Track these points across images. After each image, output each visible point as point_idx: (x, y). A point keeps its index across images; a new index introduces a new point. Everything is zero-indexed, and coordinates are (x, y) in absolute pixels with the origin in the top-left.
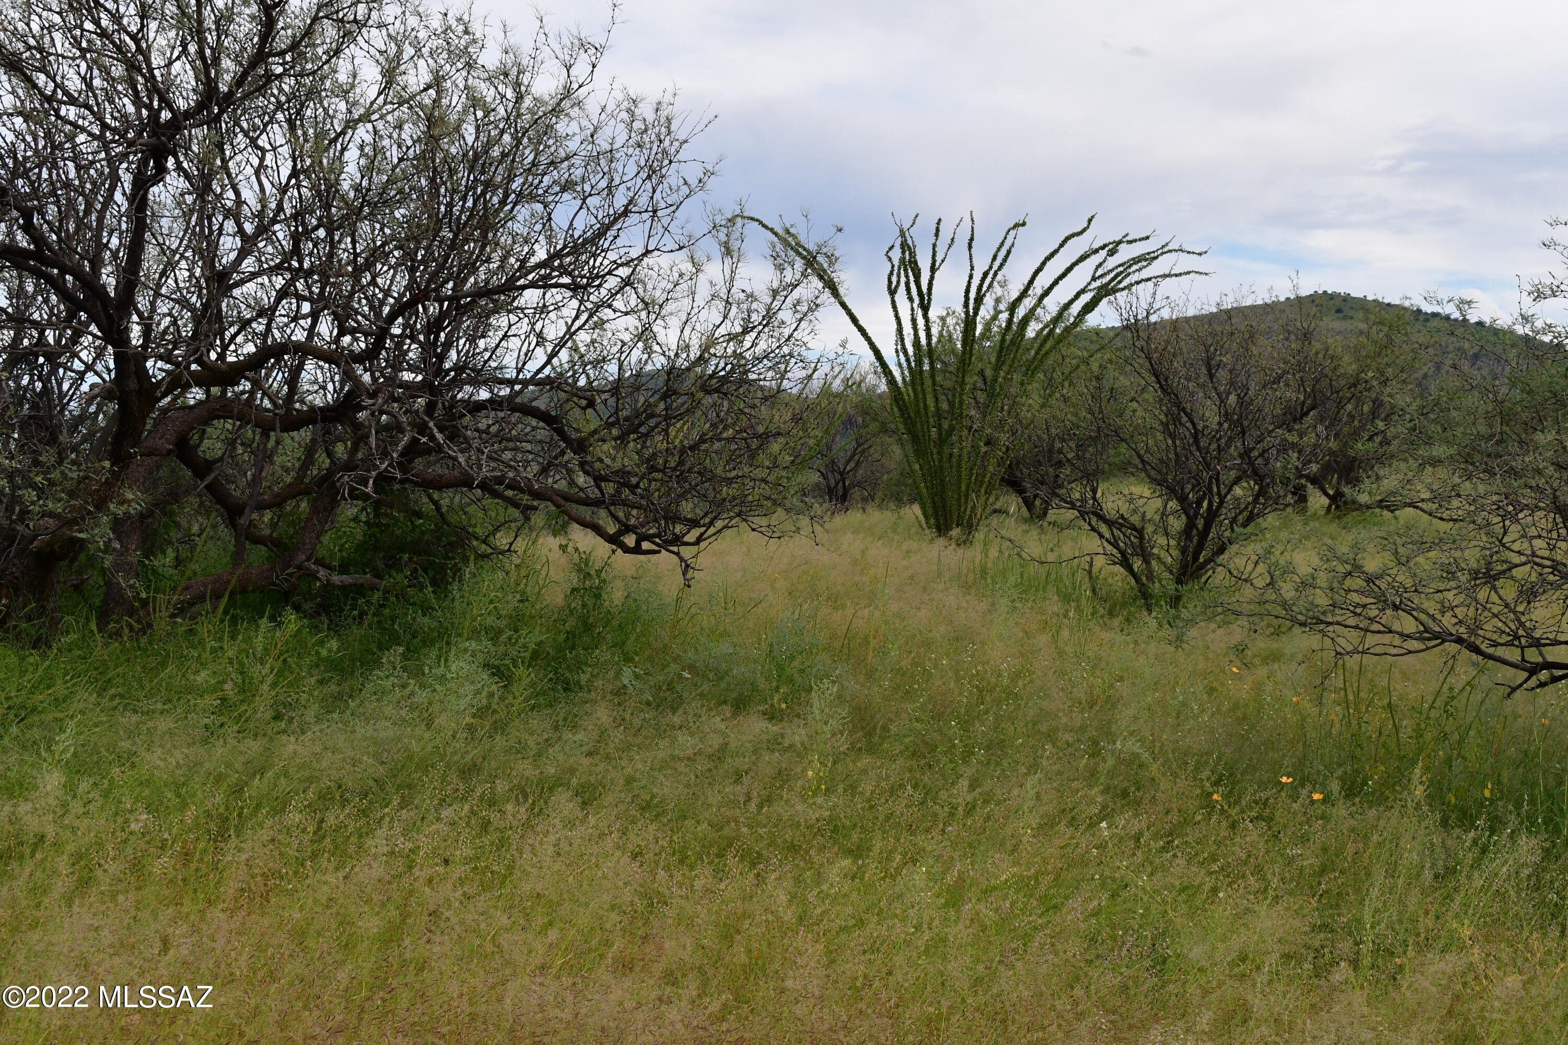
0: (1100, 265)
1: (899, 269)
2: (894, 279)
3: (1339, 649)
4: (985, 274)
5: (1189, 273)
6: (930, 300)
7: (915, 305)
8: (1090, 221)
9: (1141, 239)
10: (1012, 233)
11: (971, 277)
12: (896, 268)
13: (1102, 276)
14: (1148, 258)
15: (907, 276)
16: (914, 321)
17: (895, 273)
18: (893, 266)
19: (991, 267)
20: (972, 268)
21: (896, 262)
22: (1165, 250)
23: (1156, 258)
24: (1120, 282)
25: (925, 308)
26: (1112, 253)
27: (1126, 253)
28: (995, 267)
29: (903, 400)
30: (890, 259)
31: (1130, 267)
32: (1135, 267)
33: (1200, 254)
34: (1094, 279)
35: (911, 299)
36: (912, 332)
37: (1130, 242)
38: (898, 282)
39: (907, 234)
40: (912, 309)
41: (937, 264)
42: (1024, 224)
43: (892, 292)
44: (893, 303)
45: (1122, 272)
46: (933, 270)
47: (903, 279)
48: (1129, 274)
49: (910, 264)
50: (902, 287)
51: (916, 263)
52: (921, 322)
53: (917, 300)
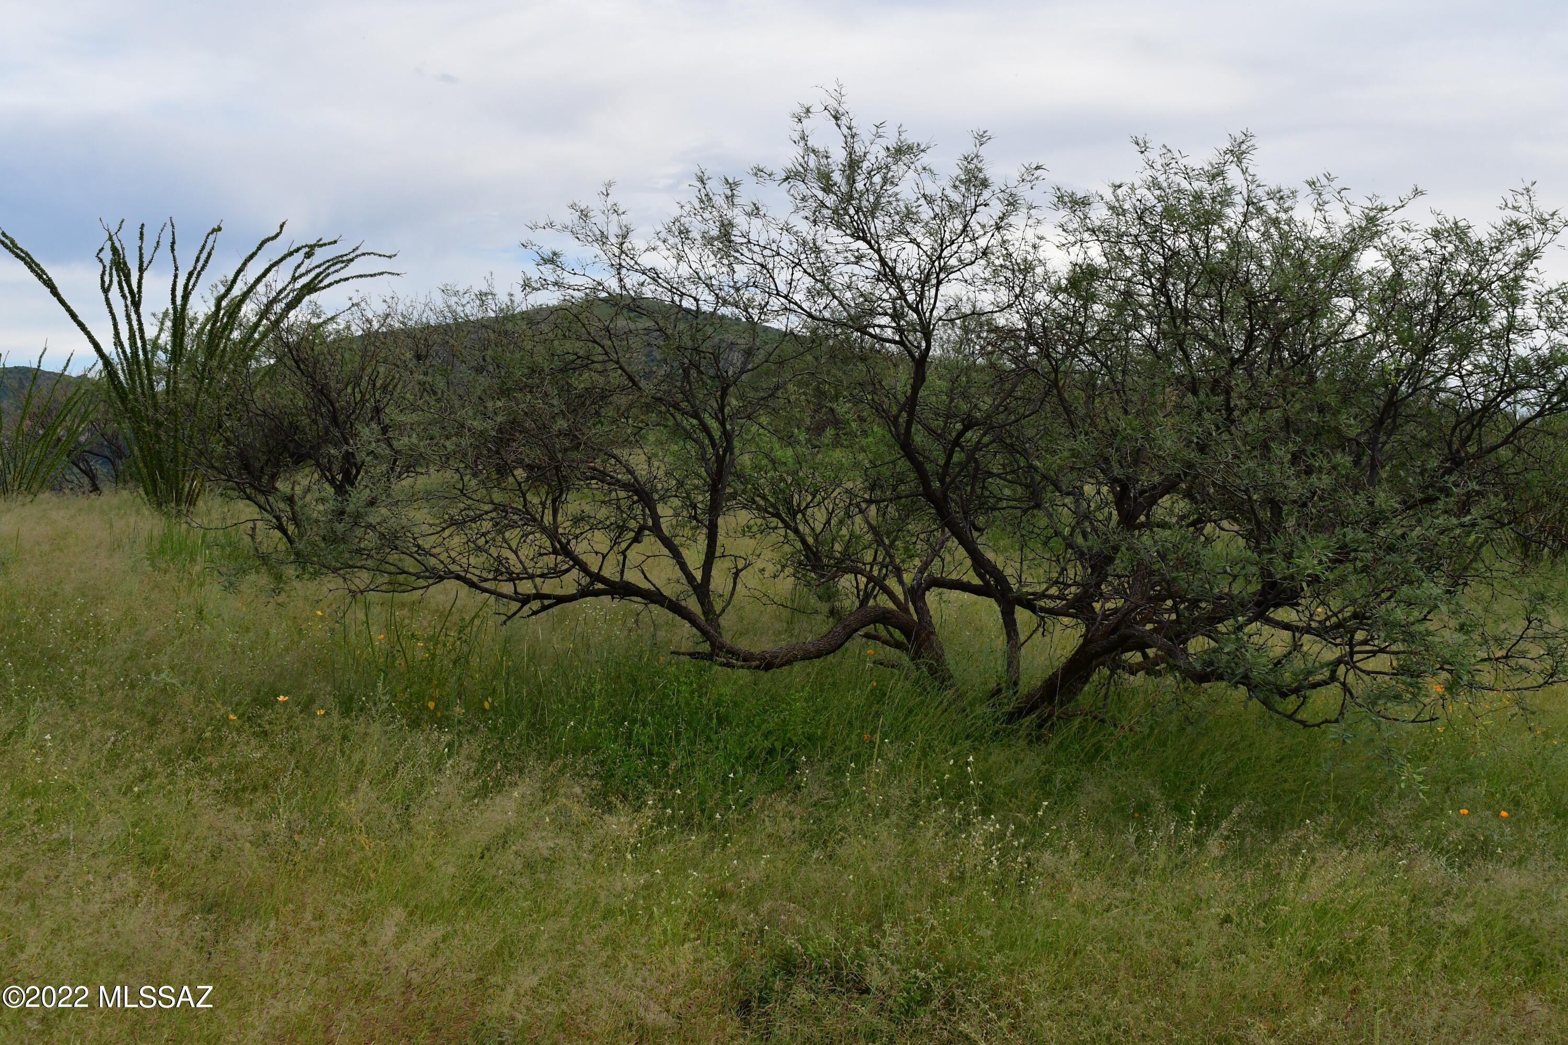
0: (299, 266)
1: (111, 269)
2: (107, 279)
3: (353, 588)
4: (191, 274)
5: (382, 273)
6: (140, 297)
7: (129, 302)
8: (282, 227)
9: (330, 243)
10: (212, 237)
11: (176, 276)
12: (108, 269)
13: (301, 276)
14: (344, 260)
15: (119, 276)
16: (128, 316)
17: (107, 273)
18: (104, 267)
19: (195, 268)
20: (177, 269)
21: (108, 265)
22: (358, 252)
23: (352, 260)
24: (321, 281)
25: (137, 304)
26: (308, 255)
27: (321, 255)
28: (199, 268)
29: (122, 387)
30: (101, 261)
31: (328, 268)
32: (332, 269)
33: (390, 257)
34: (294, 279)
35: (124, 296)
36: (127, 327)
37: (321, 246)
38: (111, 281)
39: (114, 238)
40: (126, 306)
41: (145, 265)
42: (219, 229)
43: (106, 291)
44: (107, 300)
45: (321, 273)
46: (141, 270)
47: (115, 279)
48: (328, 275)
49: (120, 265)
50: (115, 285)
51: (125, 264)
52: (134, 317)
53: (129, 299)
